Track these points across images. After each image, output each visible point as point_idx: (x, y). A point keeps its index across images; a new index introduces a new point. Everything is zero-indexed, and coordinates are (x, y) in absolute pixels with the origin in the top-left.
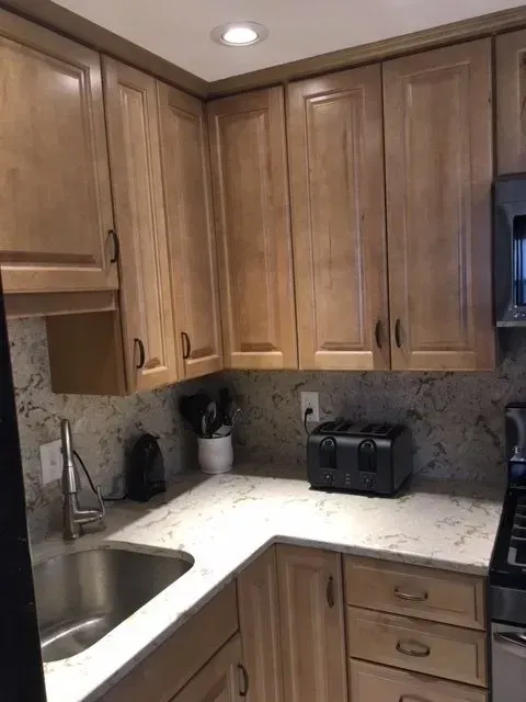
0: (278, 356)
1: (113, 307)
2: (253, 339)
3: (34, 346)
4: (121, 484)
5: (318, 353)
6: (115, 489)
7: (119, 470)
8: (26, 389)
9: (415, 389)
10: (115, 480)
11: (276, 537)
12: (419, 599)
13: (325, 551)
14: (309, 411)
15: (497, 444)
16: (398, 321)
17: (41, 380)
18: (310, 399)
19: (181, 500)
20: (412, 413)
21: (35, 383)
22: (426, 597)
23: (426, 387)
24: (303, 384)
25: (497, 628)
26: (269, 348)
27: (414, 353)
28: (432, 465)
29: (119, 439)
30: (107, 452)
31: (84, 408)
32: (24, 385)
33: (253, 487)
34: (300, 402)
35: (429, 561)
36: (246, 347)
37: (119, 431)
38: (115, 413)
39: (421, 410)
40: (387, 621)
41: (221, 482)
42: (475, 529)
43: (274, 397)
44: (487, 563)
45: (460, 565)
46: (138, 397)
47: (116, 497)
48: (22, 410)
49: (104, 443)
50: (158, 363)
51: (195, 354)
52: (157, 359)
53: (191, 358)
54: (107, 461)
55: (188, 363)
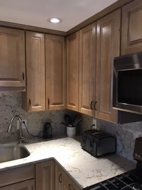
1: (25, 90)
3: (18, 98)
4: (42, 133)
5: (82, 108)
6: (40, 134)
7: (42, 130)
8: (14, 107)
10: (40, 132)
11: (53, 157)
14: (94, 125)
17: (19, 106)
20: (117, 133)
21: (17, 106)
26: (74, 105)
27: (100, 113)
28: (121, 152)
29: (42, 122)
30: (38, 125)
31: (31, 113)
37: (42, 120)
38: (42, 115)
43: (88, 119)
46: (50, 113)
47: (40, 136)
48: (13, 112)
49: (37, 122)
50: (39, 105)
51: (54, 104)
52: (38, 104)
53: (52, 105)
54: (38, 127)
55: (51, 106)
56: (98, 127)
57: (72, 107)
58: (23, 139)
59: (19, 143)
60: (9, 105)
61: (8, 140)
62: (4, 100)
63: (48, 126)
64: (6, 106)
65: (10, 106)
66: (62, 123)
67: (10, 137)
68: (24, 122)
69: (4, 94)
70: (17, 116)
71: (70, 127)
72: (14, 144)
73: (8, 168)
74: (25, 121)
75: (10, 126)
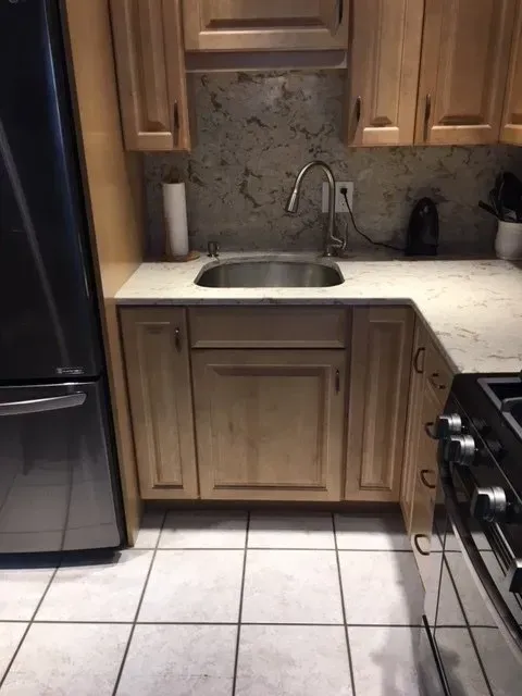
3: (329, 101)
4: (402, 237)
6: (394, 238)
8: (316, 135)
10: (395, 232)
17: (332, 130)
21: (326, 131)
29: (408, 199)
30: (391, 206)
31: (370, 161)
32: (315, 132)
37: (409, 189)
38: (407, 172)
47: (394, 245)
48: (311, 151)
49: (388, 197)
50: (388, 123)
51: (449, 121)
52: (386, 118)
53: (440, 123)
54: (390, 214)
55: (435, 128)
58: (336, 242)
59: (325, 255)
60: (301, 128)
61: (294, 242)
62: (288, 108)
63: (426, 210)
64: (292, 129)
65: (304, 131)
66: (482, 205)
67: (301, 235)
68: (344, 191)
69: (287, 86)
70: (319, 163)
71: (511, 220)
72: (309, 256)
73: (271, 300)
74: (350, 186)
75: (295, 191)
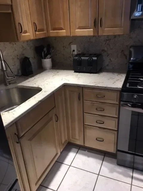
0: (64, 32)
1: (10, 11)
2: (57, 26)
4: (20, 71)
5: (76, 30)
6: (18, 73)
7: (19, 67)
9: (105, 43)
10: (18, 70)
11: (65, 84)
12: (103, 97)
13: (78, 86)
14: (74, 51)
15: (126, 58)
16: (101, 18)
18: (74, 47)
19: (38, 76)
20: (103, 50)
22: (104, 97)
23: (108, 42)
24: (72, 42)
25: (122, 103)
26: (62, 29)
27: (105, 29)
28: (108, 65)
29: (18, 59)
30: (15, 62)
31: (6, 48)
33: (58, 72)
34: (71, 48)
35: (106, 87)
36: (54, 29)
37: (17, 56)
38: (15, 50)
39: (106, 49)
40: (94, 103)
41: (49, 71)
42: (118, 80)
44: (121, 87)
45: (114, 88)
46: (22, 46)
47: (19, 75)
49: (13, 59)
51: (39, 30)
54: (15, 65)
55: (37, 33)
56: (80, 51)
57: (59, 32)
58: (10, 79)
59: (6, 85)
63: (28, 61)
